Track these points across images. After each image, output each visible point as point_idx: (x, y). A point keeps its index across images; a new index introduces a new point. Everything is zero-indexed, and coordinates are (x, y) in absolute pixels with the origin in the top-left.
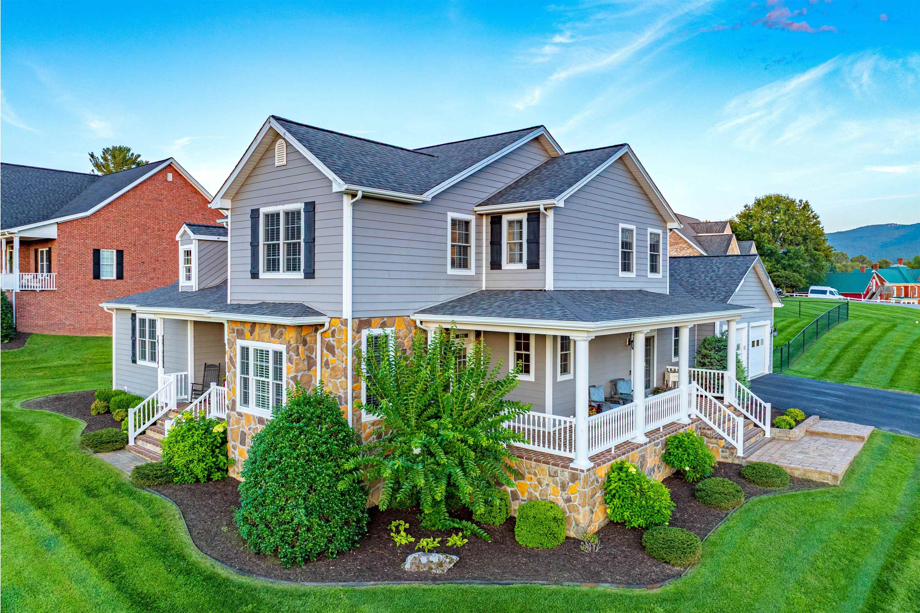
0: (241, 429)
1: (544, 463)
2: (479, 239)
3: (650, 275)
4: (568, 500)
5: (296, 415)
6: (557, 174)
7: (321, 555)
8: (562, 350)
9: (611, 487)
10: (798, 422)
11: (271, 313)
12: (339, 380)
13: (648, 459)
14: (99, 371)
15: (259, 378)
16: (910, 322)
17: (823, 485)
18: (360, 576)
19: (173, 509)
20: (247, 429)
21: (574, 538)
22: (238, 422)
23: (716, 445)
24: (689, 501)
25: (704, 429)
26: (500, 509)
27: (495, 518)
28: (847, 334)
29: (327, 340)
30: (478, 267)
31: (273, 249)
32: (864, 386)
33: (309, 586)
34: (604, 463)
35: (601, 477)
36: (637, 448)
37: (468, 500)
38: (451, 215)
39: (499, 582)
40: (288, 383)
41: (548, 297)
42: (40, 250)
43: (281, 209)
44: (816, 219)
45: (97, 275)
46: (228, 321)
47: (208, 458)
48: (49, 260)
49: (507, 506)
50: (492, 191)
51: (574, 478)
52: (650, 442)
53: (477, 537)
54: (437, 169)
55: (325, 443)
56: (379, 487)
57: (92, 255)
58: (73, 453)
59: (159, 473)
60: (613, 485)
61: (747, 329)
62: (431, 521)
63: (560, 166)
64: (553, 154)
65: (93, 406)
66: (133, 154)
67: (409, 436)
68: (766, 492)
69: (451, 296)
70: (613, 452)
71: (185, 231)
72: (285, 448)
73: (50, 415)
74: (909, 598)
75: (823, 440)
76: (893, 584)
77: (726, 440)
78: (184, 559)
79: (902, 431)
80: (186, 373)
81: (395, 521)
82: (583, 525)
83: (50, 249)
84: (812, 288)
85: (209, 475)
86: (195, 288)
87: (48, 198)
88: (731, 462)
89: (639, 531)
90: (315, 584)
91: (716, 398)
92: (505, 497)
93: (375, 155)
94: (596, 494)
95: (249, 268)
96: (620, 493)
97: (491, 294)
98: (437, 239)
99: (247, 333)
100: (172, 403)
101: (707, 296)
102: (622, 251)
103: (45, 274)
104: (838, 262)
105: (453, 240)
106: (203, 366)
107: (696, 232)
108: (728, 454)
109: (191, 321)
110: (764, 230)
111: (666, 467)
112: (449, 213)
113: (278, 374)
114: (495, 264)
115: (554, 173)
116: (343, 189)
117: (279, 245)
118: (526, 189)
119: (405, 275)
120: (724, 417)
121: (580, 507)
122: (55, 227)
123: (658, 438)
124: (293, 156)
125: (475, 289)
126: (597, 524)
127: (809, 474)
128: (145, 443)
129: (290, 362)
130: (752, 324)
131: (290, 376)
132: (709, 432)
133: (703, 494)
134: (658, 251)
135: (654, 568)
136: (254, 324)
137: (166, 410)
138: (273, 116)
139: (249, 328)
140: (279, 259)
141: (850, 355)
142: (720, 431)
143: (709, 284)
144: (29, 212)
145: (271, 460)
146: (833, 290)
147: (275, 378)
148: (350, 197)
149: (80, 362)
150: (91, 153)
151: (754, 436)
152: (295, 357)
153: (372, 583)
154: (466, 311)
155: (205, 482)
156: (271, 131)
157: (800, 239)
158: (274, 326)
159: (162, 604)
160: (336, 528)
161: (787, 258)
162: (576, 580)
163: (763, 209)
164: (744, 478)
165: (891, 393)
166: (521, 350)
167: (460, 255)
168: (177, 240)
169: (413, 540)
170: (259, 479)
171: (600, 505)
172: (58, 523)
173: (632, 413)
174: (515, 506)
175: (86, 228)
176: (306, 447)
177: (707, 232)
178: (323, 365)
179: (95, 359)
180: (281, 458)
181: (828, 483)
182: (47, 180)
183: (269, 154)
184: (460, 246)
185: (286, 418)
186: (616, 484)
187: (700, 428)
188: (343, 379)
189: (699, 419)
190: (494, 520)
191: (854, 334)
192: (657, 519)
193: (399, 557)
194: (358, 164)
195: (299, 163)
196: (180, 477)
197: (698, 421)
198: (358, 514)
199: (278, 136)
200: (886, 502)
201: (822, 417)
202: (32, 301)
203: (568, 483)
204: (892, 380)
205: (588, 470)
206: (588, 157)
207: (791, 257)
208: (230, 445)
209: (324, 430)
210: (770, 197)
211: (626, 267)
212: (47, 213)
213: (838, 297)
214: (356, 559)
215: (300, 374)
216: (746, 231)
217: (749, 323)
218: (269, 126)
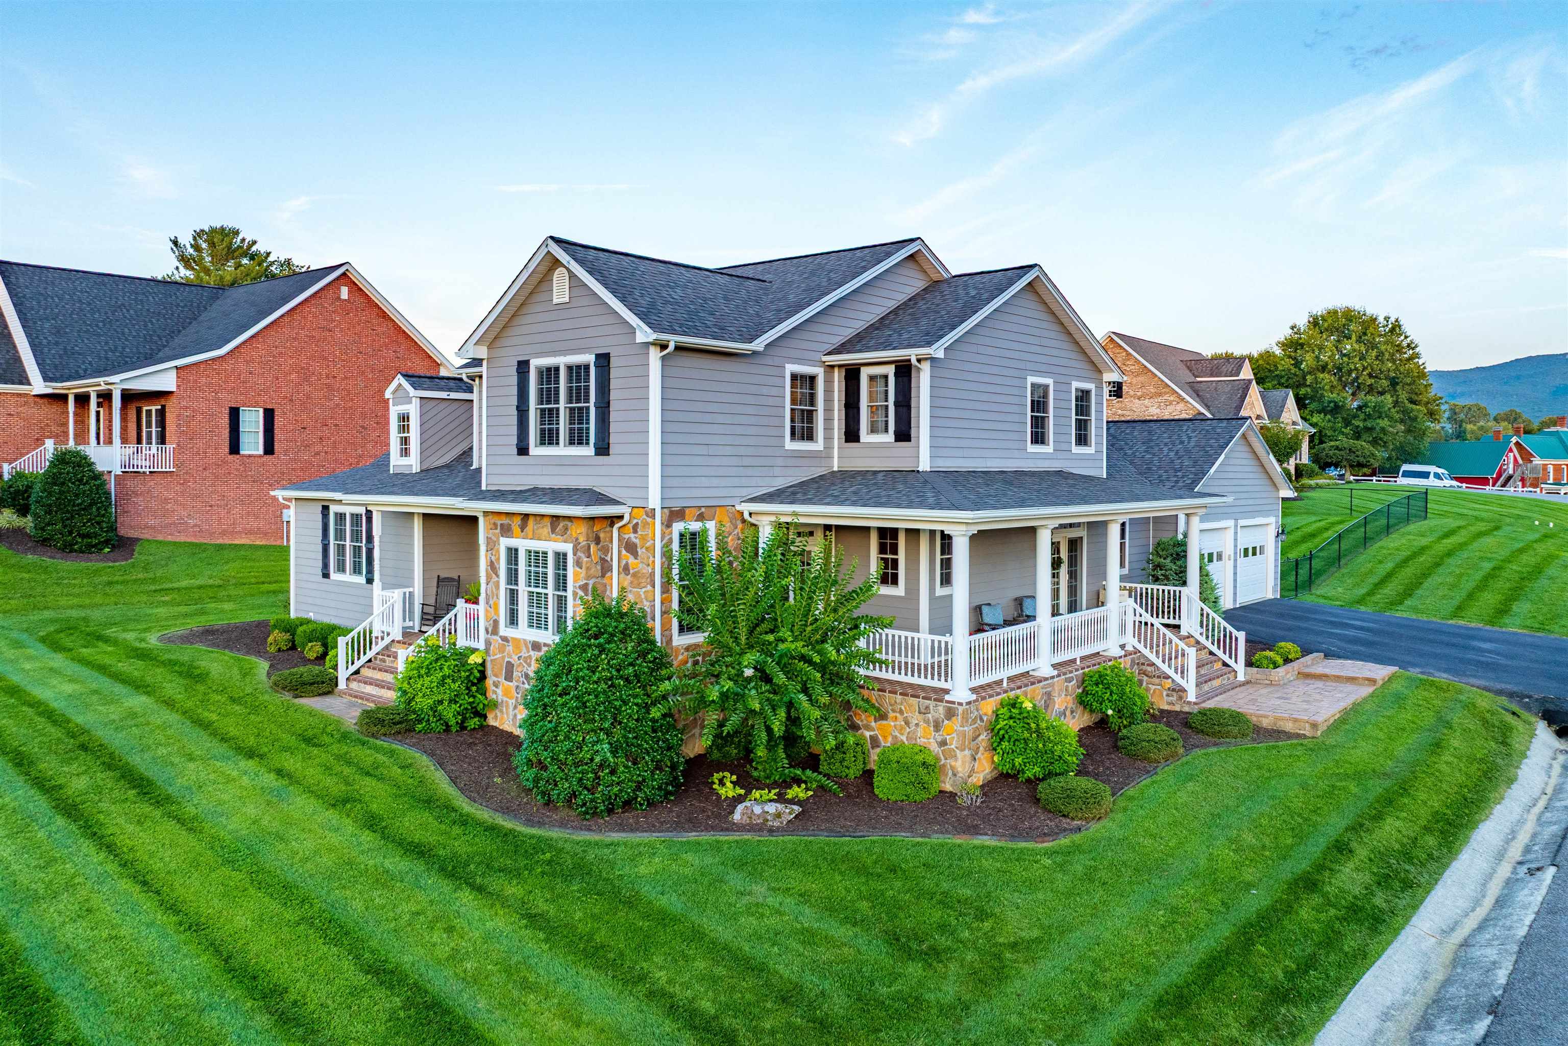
0: (507, 659)
1: (912, 696)
2: (828, 400)
3: (1076, 450)
4: (943, 743)
5: (595, 629)
6: (937, 309)
7: (628, 804)
8: (942, 553)
9: (998, 727)
10: (1287, 661)
11: (552, 502)
12: (644, 590)
13: (1056, 699)
14: (253, 595)
15: (532, 589)
16: (1528, 522)
17: (1298, 736)
18: (678, 827)
19: (423, 760)
20: (516, 658)
21: (951, 792)
22: (502, 649)
23: (1159, 687)
24: (1109, 753)
25: (1143, 664)
26: (854, 756)
27: (848, 768)
28: (1414, 540)
29: (627, 536)
30: (828, 438)
31: (548, 416)
32: (1414, 617)
33: (616, 836)
34: (991, 696)
35: (986, 714)
36: (1040, 681)
37: (813, 737)
38: (791, 368)
39: (852, 834)
40: (575, 594)
41: (922, 480)
42: (145, 408)
43: (562, 361)
44: (1413, 349)
45: (235, 448)
46: (484, 512)
47: (462, 697)
48: (162, 423)
49: (864, 753)
50: (848, 333)
51: (950, 714)
52: (1059, 675)
53: (826, 791)
54: (772, 302)
55: (631, 664)
56: (694, 735)
57: (227, 416)
58: (266, 697)
59: (398, 718)
60: (1002, 724)
61: (1232, 531)
62: (765, 771)
63: (943, 296)
64: (935, 277)
65: (271, 639)
66: (243, 240)
67: (738, 657)
68: (1215, 744)
69: (791, 479)
70: (1005, 684)
71: (400, 385)
72: (581, 669)
73: (212, 652)
74: (1370, 860)
75: (1319, 684)
76: (1354, 845)
77: (1173, 681)
78: (454, 810)
79: (1437, 674)
80: (411, 589)
81: (717, 773)
82: (961, 775)
83: (163, 407)
84: (1406, 467)
85: (463, 722)
86: (416, 469)
87: (150, 325)
88: (1178, 710)
89: (1032, 783)
90: (623, 835)
91: (1167, 626)
92: (862, 742)
93: (686, 287)
94: (979, 735)
95: (514, 440)
96: (1011, 734)
97: (844, 476)
98: (771, 401)
99: (516, 529)
100: (396, 631)
101: (1168, 479)
102: (1032, 416)
103: (154, 447)
104: (1470, 423)
105: (793, 401)
106: (436, 580)
107: (1193, 374)
108: (1175, 698)
109: (419, 514)
110: (1323, 368)
111: (1083, 714)
112: (787, 366)
113: (561, 583)
114: (852, 435)
115: (933, 307)
116: (650, 340)
117: (558, 409)
118: (894, 330)
119: (729, 450)
120: (1177, 651)
121: (958, 751)
122: (174, 373)
123: (1071, 672)
124: (577, 292)
125: (823, 469)
126: (981, 776)
127: (1282, 723)
128: (362, 685)
129: (577, 565)
130: (1242, 522)
131: (577, 585)
132: (1149, 669)
133: (1127, 742)
134: (1088, 414)
135: (1048, 822)
136: (526, 516)
137: (387, 640)
138: (552, 238)
139: (520, 523)
140: (558, 430)
141: (1408, 572)
142: (1164, 668)
143: (1172, 462)
144: (123, 348)
145: (564, 684)
146: (1440, 471)
147: (557, 588)
148: (658, 349)
149: (221, 582)
150: (173, 238)
151: (1218, 677)
152: (586, 559)
153: (694, 834)
154: (810, 499)
155: (457, 731)
156: (549, 257)
157: (1385, 383)
158: (556, 518)
159: (441, 852)
160: (646, 771)
161: (1362, 416)
162: (947, 832)
163: (1321, 333)
164: (1191, 727)
165: (1451, 625)
166: (886, 554)
167: (803, 422)
168: (387, 396)
169: (742, 792)
170: (549, 709)
171: (986, 751)
172: (280, 773)
173: (1033, 636)
174: (874, 755)
175: (218, 374)
176: (608, 669)
177: (1212, 376)
178: (621, 570)
179: (241, 578)
180: (577, 683)
181: (1304, 735)
182: (147, 296)
183: (544, 287)
184: (803, 411)
185: (581, 634)
186: (1005, 722)
187: (1138, 664)
188: (649, 588)
189: (1137, 651)
190: (846, 770)
191: (1424, 541)
192: (1057, 767)
193: (725, 810)
194: (667, 302)
195: (585, 301)
196: (424, 724)
197: (1135, 653)
198: (672, 758)
199: (556, 263)
200: (1378, 756)
201: (1328, 655)
202: (140, 488)
203: (943, 721)
204: (1459, 608)
205: (969, 703)
206: (983, 283)
207: (1370, 414)
208: (489, 682)
209: (629, 648)
210: (1335, 312)
211: (1039, 438)
212: (151, 349)
213: (1448, 482)
214: (671, 811)
215: (591, 582)
216: (1293, 370)
217: (1236, 520)
218: (546, 251)
